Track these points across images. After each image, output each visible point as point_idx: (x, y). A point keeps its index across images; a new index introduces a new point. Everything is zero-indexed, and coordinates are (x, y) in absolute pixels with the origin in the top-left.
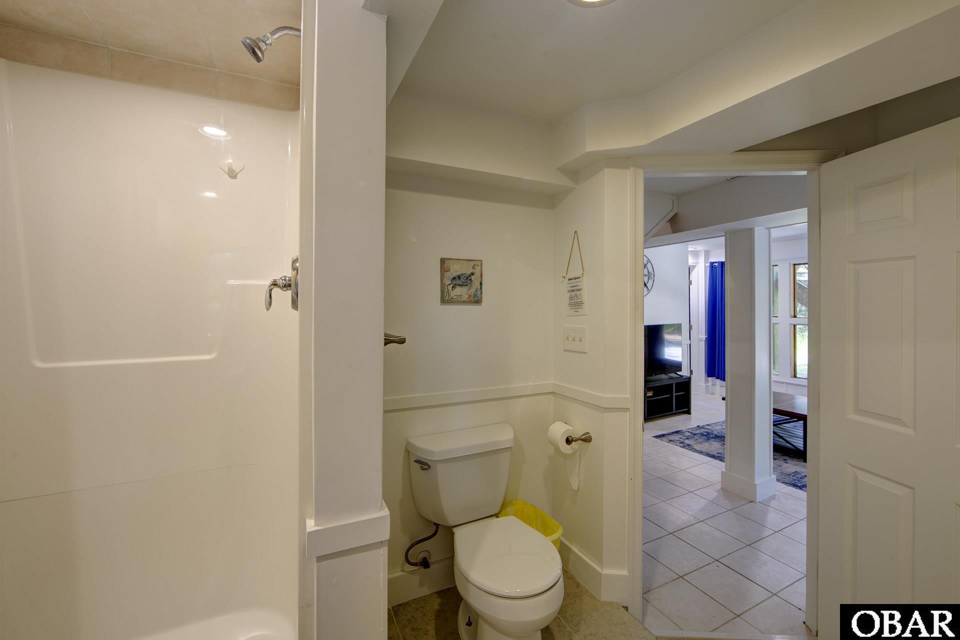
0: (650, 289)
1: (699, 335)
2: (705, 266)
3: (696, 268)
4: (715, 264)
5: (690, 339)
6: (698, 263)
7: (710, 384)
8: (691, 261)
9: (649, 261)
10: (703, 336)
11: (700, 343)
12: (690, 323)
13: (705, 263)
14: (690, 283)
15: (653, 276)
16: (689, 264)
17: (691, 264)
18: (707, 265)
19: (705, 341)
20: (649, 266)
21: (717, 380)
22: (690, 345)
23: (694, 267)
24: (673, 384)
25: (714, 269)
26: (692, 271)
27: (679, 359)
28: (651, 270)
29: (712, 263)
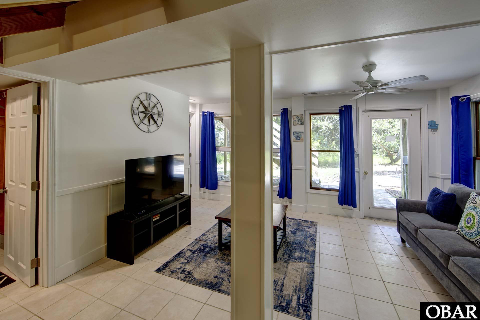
0: (159, 124)
1: (195, 160)
2: (200, 114)
3: (194, 115)
4: (205, 113)
5: (190, 165)
6: (195, 112)
7: (202, 192)
8: (191, 110)
9: (159, 102)
10: (198, 161)
11: (196, 165)
12: (190, 152)
13: (200, 112)
14: (190, 125)
15: (162, 115)
16: (190, 112)
17: (192, 112)
18: (201, 113)
19: (199, 164)
20: (158, 106)
21: (207, 189)
22: (190, 168)
23: (193, 114)
24: (177, 205)
25: (205, 116)
26: (192, 117)
27: (183, 173)
28: (160, 110)
29: (204, 112)
